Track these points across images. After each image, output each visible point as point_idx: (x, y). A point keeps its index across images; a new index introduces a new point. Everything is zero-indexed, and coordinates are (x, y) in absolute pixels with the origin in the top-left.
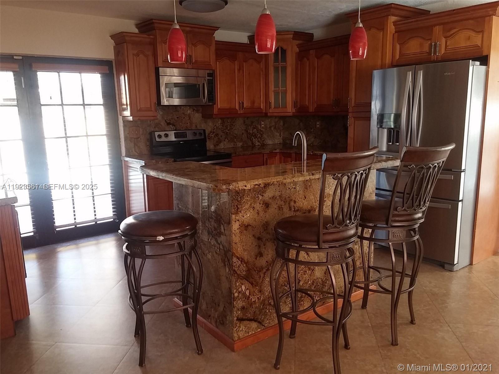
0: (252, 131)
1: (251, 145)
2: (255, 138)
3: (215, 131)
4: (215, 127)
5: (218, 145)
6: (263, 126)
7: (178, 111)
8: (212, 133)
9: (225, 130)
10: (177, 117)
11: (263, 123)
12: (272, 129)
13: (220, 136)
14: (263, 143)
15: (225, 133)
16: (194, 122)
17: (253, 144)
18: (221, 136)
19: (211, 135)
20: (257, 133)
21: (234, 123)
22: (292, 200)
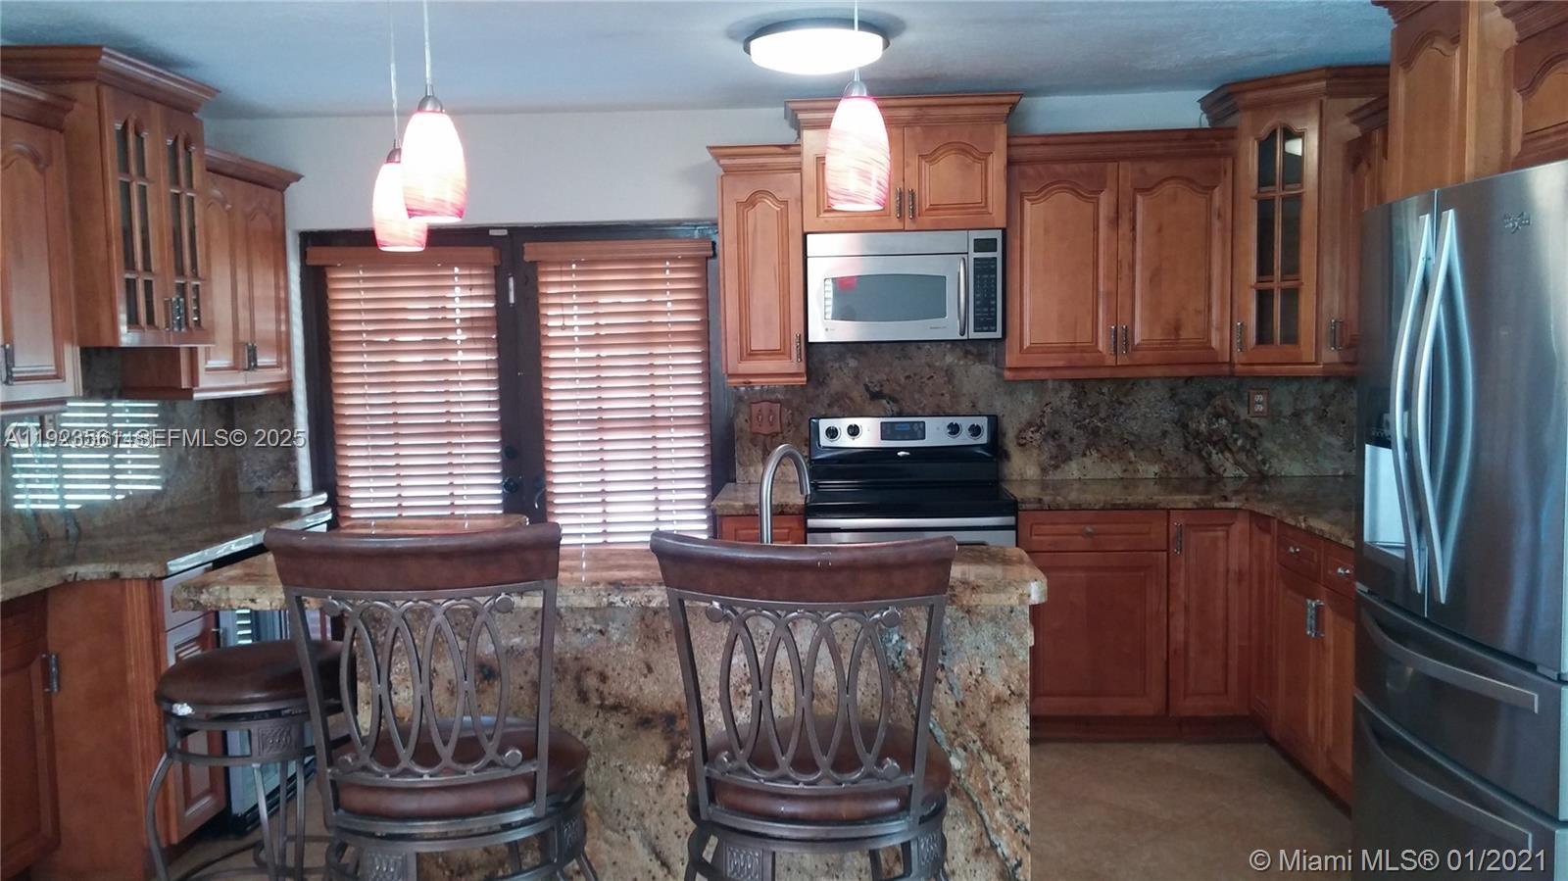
0: (1210, 423)
1: (1202, 474)
2: (1222, 452)
3: (1045, 421)
4: (1048, 410)
5: (1056, 467)
6: (1260, 408)
7: (911, 359)
8: (1032, 429)
9: (1087, 421)
10: (907, 374)
11: (1260, 398)
12: (1308, 420)
13: (1067, 439)
14: (1260, 472)
15: (1089, 429)
16: (964, 391)
17: (1209, 470)
18: (1072, 440)
19: (1031, 434)
20: (1233, 432)
21: (1126, 395)
22: (588, 669)
